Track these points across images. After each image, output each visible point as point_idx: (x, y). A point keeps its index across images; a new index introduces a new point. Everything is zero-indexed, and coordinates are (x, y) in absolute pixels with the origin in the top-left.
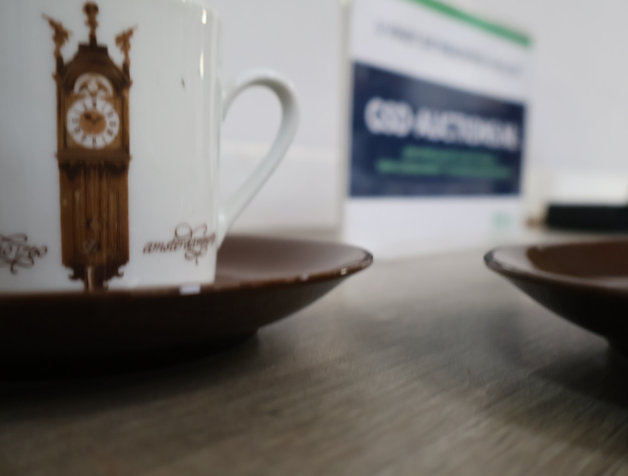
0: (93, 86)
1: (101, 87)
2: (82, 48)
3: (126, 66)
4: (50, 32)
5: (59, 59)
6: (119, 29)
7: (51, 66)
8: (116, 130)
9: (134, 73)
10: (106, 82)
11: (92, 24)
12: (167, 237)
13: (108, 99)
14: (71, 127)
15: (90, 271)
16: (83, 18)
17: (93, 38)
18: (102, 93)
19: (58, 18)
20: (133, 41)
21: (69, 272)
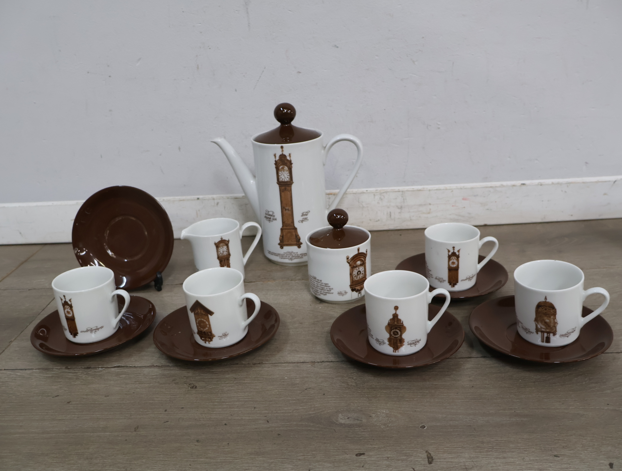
0: (453, 258)
1: (455, 258)
2: (452, 253)
3: (459, 255)
4: (447, 251)
5: (449, 254)
6: (458, 249)
7: (447, 256)
8: (457, 264)
9: (460, 256)
10: (455, 257)
11: (454, 249)
12: (465, 278)
13: (456, 260)
14: (450, 264)
15: (452, 284)
16: (452, 249)
17: (454, 251)
18: (455, 259)
19: (449, 249)
20: (460, 251)
21: (449, 284)
